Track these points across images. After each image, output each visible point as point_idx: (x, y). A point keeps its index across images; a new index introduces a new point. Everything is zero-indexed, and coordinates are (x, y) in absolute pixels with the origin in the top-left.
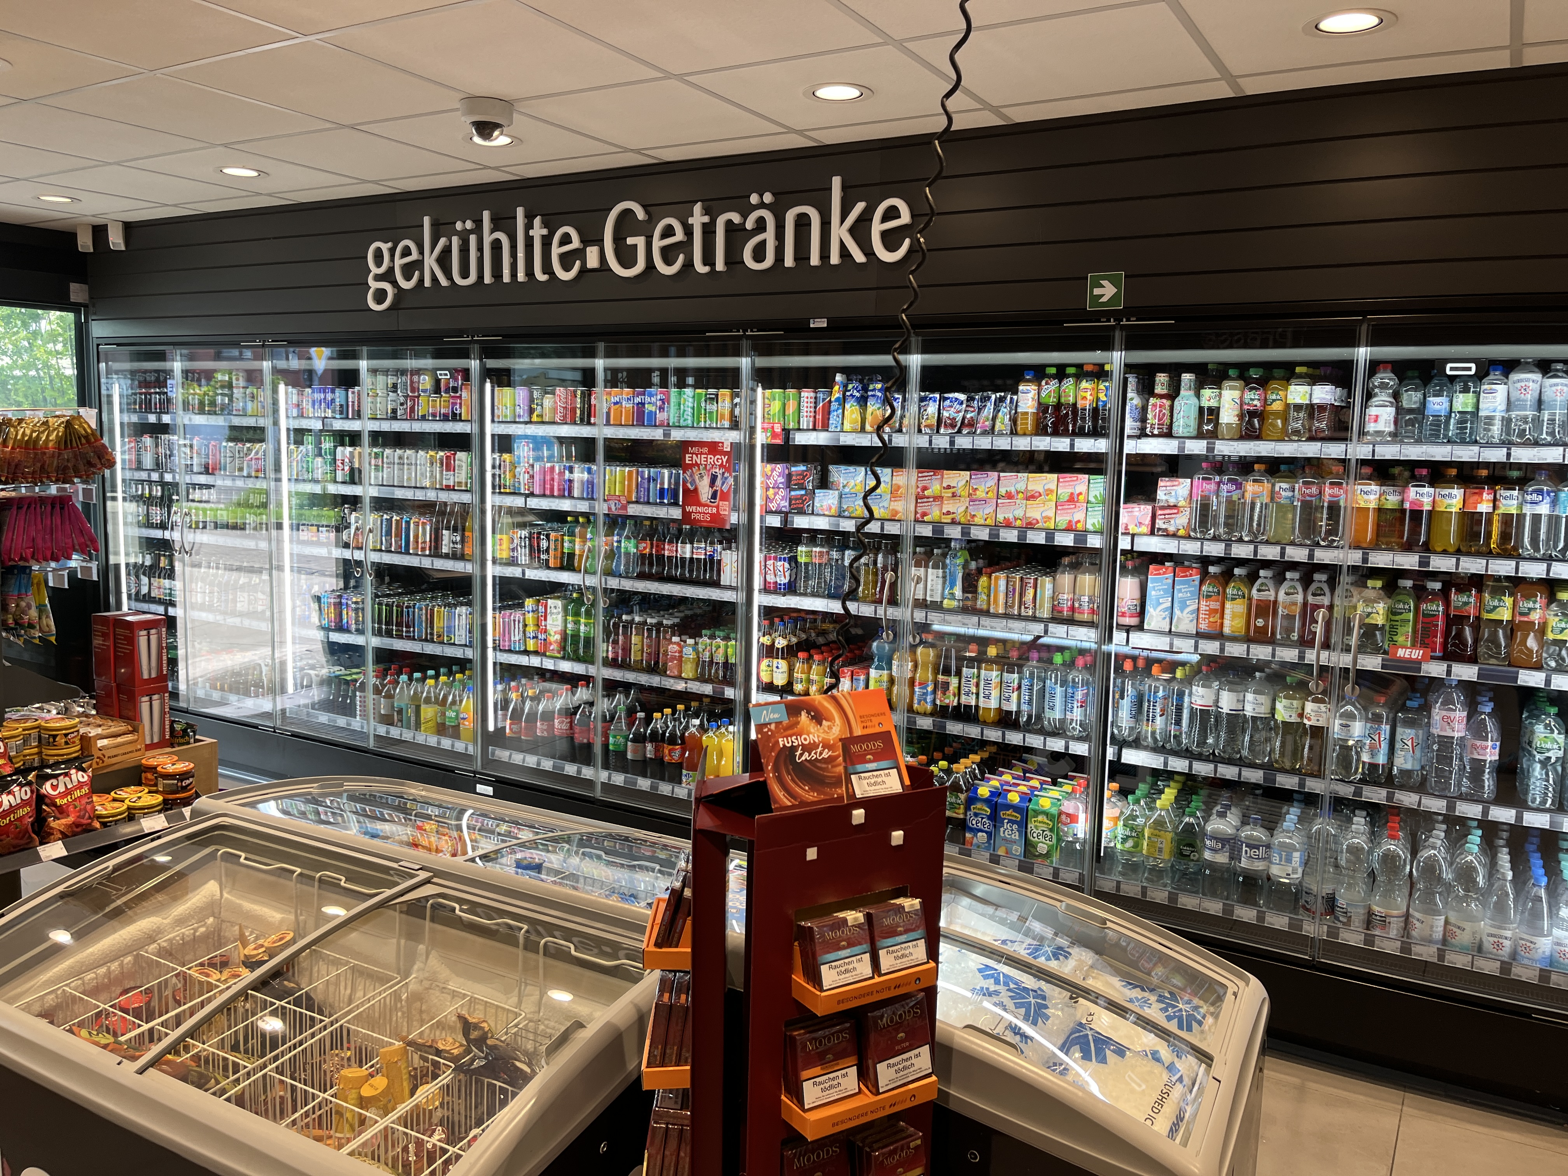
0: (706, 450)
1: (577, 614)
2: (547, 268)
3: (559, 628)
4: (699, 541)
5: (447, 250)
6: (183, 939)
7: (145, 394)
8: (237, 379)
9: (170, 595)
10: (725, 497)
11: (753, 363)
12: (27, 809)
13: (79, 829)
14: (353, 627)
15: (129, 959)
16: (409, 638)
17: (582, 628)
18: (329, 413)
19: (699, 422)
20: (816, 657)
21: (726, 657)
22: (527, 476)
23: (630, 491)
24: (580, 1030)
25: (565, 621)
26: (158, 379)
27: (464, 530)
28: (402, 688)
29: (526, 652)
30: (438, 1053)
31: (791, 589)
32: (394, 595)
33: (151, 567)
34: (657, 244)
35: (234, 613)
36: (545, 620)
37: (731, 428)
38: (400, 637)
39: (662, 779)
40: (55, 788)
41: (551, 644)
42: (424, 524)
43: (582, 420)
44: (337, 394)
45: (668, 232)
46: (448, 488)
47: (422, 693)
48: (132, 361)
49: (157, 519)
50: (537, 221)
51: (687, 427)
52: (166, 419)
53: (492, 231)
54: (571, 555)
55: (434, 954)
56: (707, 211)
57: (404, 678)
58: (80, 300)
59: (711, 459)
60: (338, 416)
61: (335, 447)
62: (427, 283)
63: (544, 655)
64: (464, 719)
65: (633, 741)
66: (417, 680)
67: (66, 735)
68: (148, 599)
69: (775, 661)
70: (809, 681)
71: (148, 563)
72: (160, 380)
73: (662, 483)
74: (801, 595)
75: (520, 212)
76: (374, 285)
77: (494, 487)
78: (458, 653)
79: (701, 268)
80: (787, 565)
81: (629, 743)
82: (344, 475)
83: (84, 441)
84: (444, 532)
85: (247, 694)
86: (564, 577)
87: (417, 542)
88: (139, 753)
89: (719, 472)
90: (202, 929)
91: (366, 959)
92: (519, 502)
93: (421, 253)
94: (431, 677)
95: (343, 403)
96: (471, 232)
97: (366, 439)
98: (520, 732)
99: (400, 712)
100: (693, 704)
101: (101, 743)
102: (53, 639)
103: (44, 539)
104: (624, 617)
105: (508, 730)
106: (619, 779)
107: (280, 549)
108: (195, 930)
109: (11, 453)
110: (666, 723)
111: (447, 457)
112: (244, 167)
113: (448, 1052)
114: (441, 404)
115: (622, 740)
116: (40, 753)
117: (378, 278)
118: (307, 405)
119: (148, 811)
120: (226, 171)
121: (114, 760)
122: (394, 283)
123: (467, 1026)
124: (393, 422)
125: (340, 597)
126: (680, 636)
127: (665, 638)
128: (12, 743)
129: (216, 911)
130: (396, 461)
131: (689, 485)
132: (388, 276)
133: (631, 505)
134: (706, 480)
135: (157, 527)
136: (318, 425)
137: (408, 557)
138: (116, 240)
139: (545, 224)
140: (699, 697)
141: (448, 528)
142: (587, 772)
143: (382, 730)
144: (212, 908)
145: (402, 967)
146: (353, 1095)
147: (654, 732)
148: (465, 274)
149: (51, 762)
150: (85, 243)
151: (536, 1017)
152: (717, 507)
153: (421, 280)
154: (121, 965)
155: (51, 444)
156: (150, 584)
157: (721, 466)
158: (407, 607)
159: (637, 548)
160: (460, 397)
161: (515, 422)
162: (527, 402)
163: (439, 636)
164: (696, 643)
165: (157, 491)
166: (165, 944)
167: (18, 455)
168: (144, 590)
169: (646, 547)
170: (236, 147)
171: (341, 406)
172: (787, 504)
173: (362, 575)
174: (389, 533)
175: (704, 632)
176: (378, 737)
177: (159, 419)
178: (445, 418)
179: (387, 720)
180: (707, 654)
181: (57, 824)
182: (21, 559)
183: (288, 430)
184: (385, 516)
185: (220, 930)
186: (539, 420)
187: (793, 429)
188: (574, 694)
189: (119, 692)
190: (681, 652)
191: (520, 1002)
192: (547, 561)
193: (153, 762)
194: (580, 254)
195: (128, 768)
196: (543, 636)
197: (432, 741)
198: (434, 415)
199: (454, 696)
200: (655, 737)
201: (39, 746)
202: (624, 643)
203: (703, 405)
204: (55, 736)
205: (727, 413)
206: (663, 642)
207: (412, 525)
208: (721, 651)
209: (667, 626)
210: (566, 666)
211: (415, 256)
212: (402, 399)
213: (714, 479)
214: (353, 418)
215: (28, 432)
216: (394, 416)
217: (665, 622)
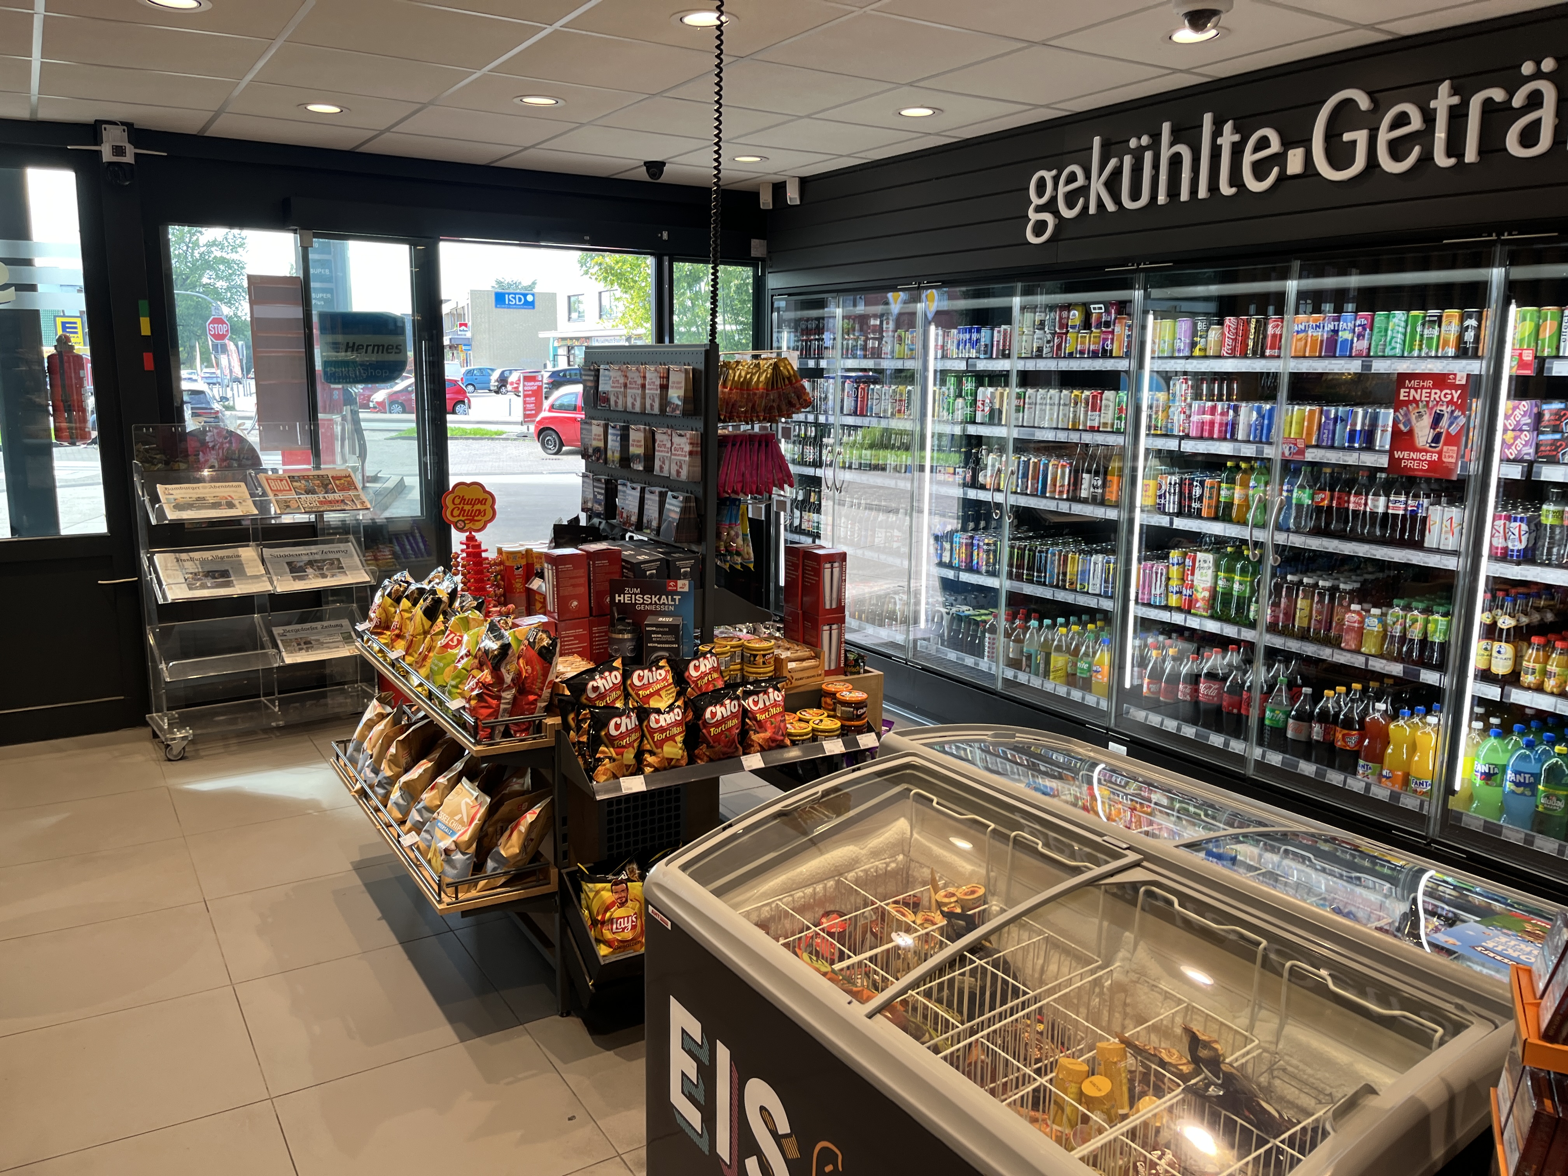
0: (1430, 383)
1: (1230, 570)
2: (1236, 178)
3: (1209, 585)
4: (1398, 493)
5: (1117, 172)
6: (876, 871)
7: (806, 341)
8: (888, 323)
9: (818, 528)
10: (1452, 440)
11: (1507, 274)
12: (735, 721)
13: (773, 745)
14: (984, 568)
15: (831, 883)
16: (1039, 583)
17: (1236, 586)
18: (973, 354)
19: (1411, 350)
20: (1559, 644)
21: (1425, 633)
22: (1182, 416)
23: (1309, 434)
24: (1372, 1097)
25: (1216, 577)
26: (818, 326)
27: (1106, 473)
28: (1032, 633)
29: (1167, 608)
30: (1163, 1064)
31: (1528, 557)
32: (1026, 538)
33: (803, 501)
34: (1384, 136)
35: (872, 547)
36: (1193, 574)
37: (1456, 357)
38: (1031, 581)
39: (1331, 766)
40: (756, 703)
41: (1197, 601)
42: (1063, 466)
43: (1254, 353)
44: (983, 334)
45: (1402, 120)
46: (1092, 430)
47: (1053, 640)
48: (796, 310)
49: (810, 457)
50: (1228, 127)
51: (1394, 357)
52: (823, 364)
53: (1172, 144)
54: (1229, 505)
55: (1142, 945)
56: (1455, 90)
57: (1034, 623)
58: (759, 255)
59: (1436, 394)
60: (982, 356)
61: (977, 388)
62: (1092, 210)
63: (1189, 612)
64: (1096, 671)
65: (1294, 718)
66: (1048, 627)
67: (764, 656)
68: (799, 530)
69: (1496, 645)
70: (1545, 673)
71: (800, 498)
72: (818, 328)
73: (1354, 424)
74: (1542, 564)
75: (1208, 118)
76: (1033, 216)
77: (1149, 428)
78: (1092, 603)
79: (1442, 160)
80: (1524, 527)
81: (1291, 721)
82: (984, 416)
83: (787, 382)
84: (1085, 475)
85: (881, 625)
86: (1217, 529)
87: (1055, 485)
88: (819, 678)
89: (1446, 410)
90: (893, 865)
91: (1061, 932)
92: (1172, 445)
93: (1088, 177)
94: (1061, 625)
95: (988, 342)
96: (1147, 148)
97: (1014, 379)
98: (1159, 692)
99: (1029, 657)
100: (1371, 684)
101: (791, 665)
102: (751, 566)
103: (751, 474)
104: (1289, 577)
105: (1145, 689)
106: (1275, 759)
107: (921, 487)
108: (887, 864)
109: (730, 393)
110: (1338, 702)
111: (1094, 397)
112: (922, 107)
113: (1175, 1066)
114: (1090, 340)
115: (1281, 716)
116: (742, 670)
117: (1039, 209)
118: (952, 348)
119: (829, 734)
120: (904, 113)
121: (800, 683)
122: (1056, 213)
123: (1194, 1042)
124: (1038, 361)
125: (972, 538)
126: (1359, 603)
127: (1340, 604)
128: (723, 658)
129: (906, 849)
130: (1038, 401)
131: (1402, 426)
132: (1051, 207)
133: (1310, 450)
134: (1427, 420)
135: (809, 465)
136: (962, 366)
137: (1044, 501)
138: (793, 195)
139: (1237, 129)
140: (1380, 677)
141: (1089, 472)
142: (1237, 746)
143: (1010, 674)
144: (902, 845)
145: (1103, 951)
146: (1073, 1088)
147: (1324, 712)
148: (1135, 195)
149: (751, 679)
150: (766, 200)
151: (1272, 1048)
152: (1440, 453)
153: (1086, 207)
154: (825, 888)
155: (761, 385)
156: (801, 517)
157: (1451, 402)
158: (1040, 552)
159: (1313, 500)
160: (1113, 332)
161: (1172, 357)
162: (1189, 333)
163: (1071, 584)
164: (1384, 615)
165: (812, 432)
166: (861, 874)
167: (735, 396)
168: (796, 522)
169: (1324, 499)
170: (921, 84)
171: (986, 345)
172: (1532, 451)
173: (1001, 517)
174: (1025, 475)
175: (1395, 601)
176: (1006, 680)
177: (817, 364)
178: (1094, 355)
179: (1014, 664)
180: (1399, 628)
181: (757, 738)
182: (734, 492)
183: (935, 371)
184: (1023, 458)
185: (909, 868)
186: (1202, 354)
187: (1548, 357)
188: (1224, 658)
189: (804, 619)
190: (1362, 622)
191: (1251, 1028)
192: (1199, 510)
193: (831, 688)
194: (1280, 159)
195: (812, 691)
196: (1189, 592)
197: (1062, 691)
198: (1082, 352)
199: (1088, 647)
200: (1324, 717)
201: (742, 663)
202: (1288, 607)
203: (1419, 329)
204: (755, 656)
205: (1453, 337)
206: (1337, 610)
207: (1050, 468)
208: (1419, 626)
209: (1345, 591)
210: (1212, 626)
211: (1081, 181)
212: (1049, 337)
213: (1437, 419)
214: (997, 358)
215: (743, 374)
216: (1039, 354)
217: (1342, 586)
